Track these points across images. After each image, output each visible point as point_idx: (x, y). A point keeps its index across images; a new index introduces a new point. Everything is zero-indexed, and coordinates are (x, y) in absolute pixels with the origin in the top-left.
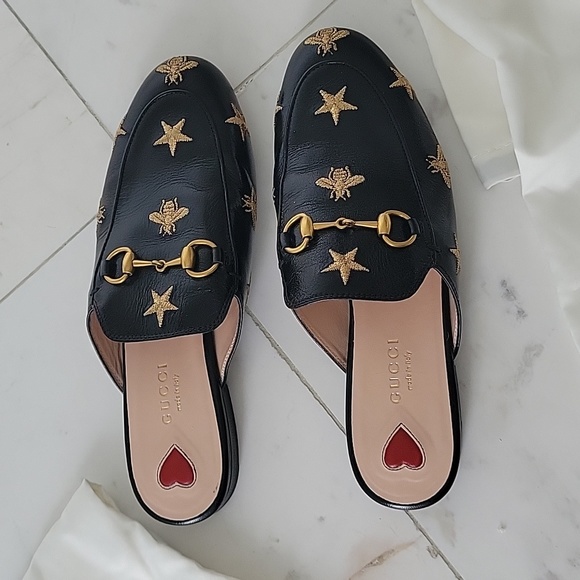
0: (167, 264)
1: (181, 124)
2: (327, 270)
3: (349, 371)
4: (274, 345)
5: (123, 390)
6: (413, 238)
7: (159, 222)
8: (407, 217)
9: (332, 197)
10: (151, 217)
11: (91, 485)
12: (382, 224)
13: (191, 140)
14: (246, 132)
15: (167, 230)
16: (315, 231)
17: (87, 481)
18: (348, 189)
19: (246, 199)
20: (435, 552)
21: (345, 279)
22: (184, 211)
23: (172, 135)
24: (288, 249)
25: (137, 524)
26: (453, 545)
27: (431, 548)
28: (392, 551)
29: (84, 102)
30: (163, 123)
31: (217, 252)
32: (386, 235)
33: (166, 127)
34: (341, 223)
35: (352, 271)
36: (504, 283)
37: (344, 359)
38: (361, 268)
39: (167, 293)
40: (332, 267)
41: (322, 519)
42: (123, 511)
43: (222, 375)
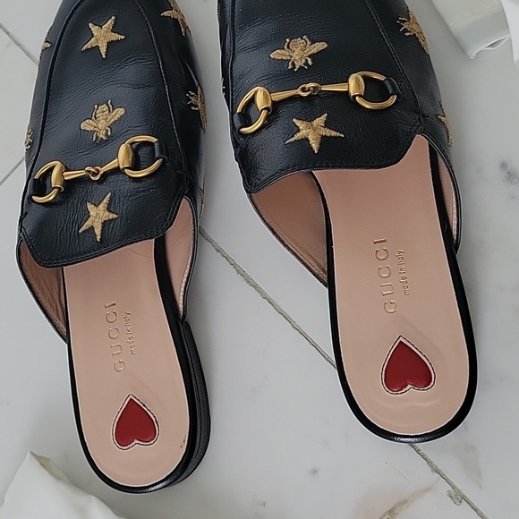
0: (103, 170)
1: (110, 22)
2: (292, 139)
3: (330, 284)
4: (240, 272)
5: (67, 339)
6: (393, 100)
7: (92, 128)
8: (382, 78)
9: (290, 67)
10: (83, 126)
11: (38, 458)
12: (353, 85)
13: (123, 37)
14: (186, 28)
15: (101, 136)
16: (274, 102)
17: (31, 452)
18: (309, 56)
19: (192, 96)
20: (459, 497)
21: (315, 147)
22: (121, 112)
23: (102, 36)
24: (244, 130)
25: (94, 500)
26: (480, 486)
27: (453, 493)
28: (404, 503)
29: (8, 33)
30: (90, 25)
31: (160, 146)
32: (360, 96)
33: (94, 29)
34: (303, 90)
35: (323, 138)
36: (503, 165)
37: (324, 271)
38: (334, 133)
39: (105, 201)
40: (298, 136)
41: (314, 472)
42: (75, 483)
43: (181, 306)
